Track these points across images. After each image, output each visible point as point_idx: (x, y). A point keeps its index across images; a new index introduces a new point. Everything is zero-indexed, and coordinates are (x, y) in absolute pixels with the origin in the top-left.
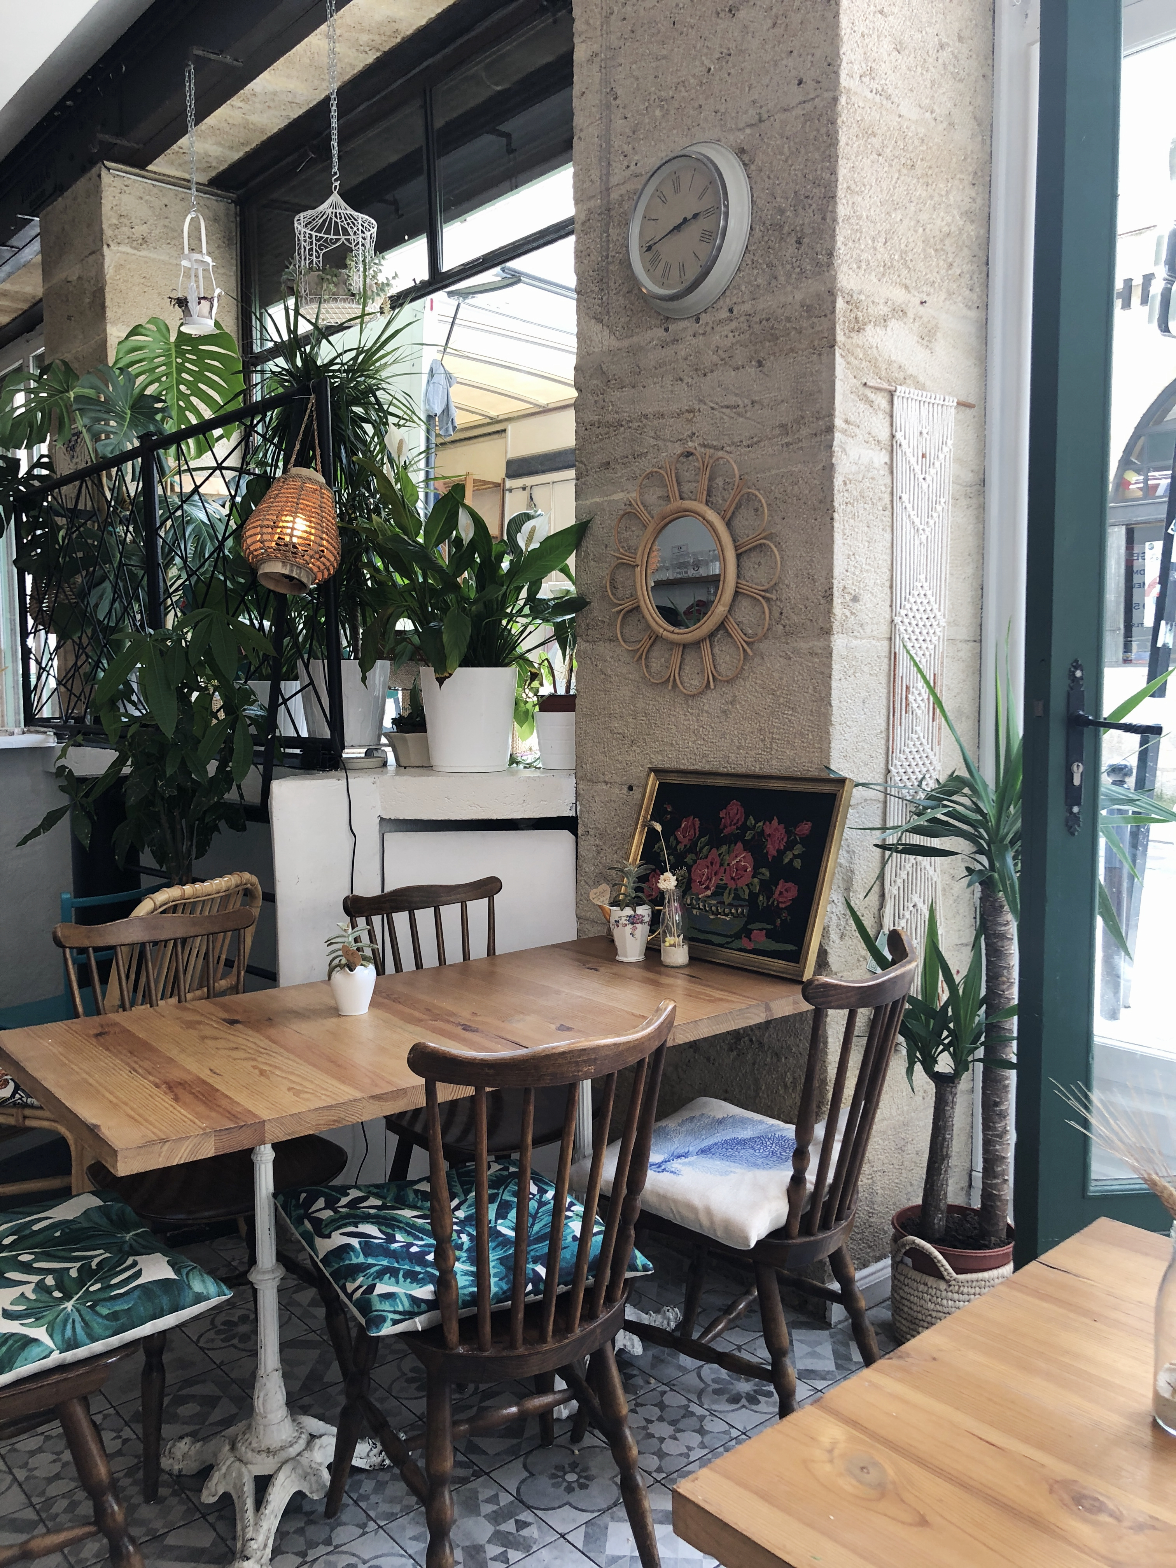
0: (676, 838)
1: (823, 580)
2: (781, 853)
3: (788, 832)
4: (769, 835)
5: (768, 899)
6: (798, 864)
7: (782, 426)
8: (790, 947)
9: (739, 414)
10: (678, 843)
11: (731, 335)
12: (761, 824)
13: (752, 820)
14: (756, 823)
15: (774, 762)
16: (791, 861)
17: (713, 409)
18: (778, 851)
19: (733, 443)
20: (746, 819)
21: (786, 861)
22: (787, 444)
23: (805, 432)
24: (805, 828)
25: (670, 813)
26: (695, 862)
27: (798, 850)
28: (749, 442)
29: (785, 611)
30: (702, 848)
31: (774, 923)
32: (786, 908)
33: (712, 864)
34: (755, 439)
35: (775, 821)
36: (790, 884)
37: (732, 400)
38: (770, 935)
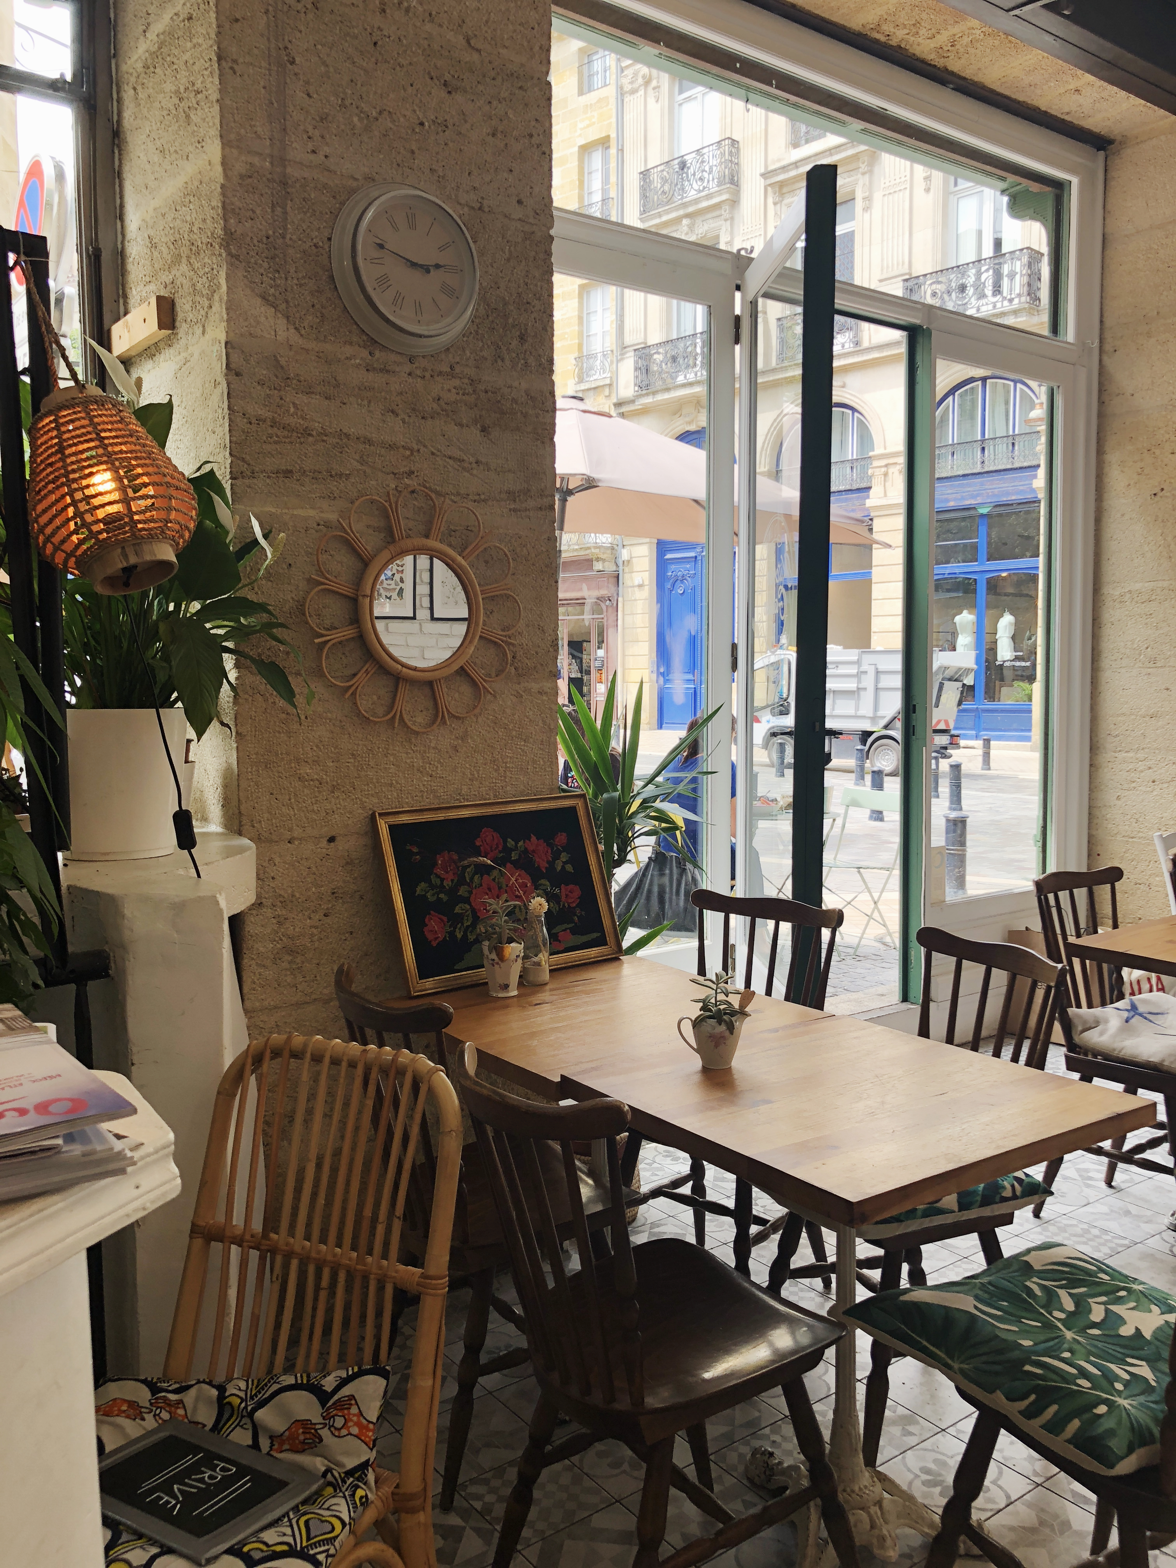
0: (438, 876)
1: (551, 632)
2: (552, 864)
3: (549, 845)
4: (534, 851)
5: (559, 903)
6: (569, 868)
7: (509, 492)
8: (595, 935)
9: (464, 469)
10: (442, 880)
11: (454, 391)
12: (521, 843)
13: (511, 843)
14: (517, 843)
15: (508, 788)
16: (563, 867)
17: (433, 454)
18: (548, 862)
19: (458, 494)
20: (505, 842)
21: (559, 868)
22: (515, 510)
23: (531, 503)
24: (561, 838)
25: (417, 854)
26: (470, 892)
27: (564, 857)
28: (477, 498)
29: (518, 655)
30: (472, 879)
31: (572, 921)
32: (577, 906)
33: (490, 889)
34: (483, 497)
35: (533, 838)
36: (571, 886)
37: (457, 454)
38: (574, 932)
